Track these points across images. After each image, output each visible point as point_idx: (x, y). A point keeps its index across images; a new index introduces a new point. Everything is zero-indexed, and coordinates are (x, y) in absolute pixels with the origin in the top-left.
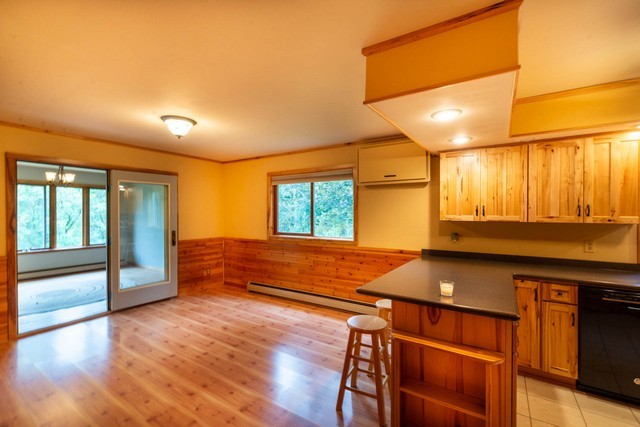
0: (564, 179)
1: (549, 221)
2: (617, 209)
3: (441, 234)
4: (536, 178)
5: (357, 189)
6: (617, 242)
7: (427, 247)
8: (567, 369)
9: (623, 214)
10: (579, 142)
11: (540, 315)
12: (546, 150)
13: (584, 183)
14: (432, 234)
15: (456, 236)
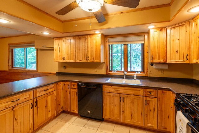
0: (83, 48)
1: (81, 62)
2: (94, 58)
3: (61, 67)
4: (77, 48)
5: (37, 50)
6: (102, 68)
7: (57, 71)
8: (75, 110)
9: (96, 59)
10: (86, 36)
11: (70, 93)
12: (79, 39)
13: (87, 49)
14: (59, 67)
15: (65, 67)
